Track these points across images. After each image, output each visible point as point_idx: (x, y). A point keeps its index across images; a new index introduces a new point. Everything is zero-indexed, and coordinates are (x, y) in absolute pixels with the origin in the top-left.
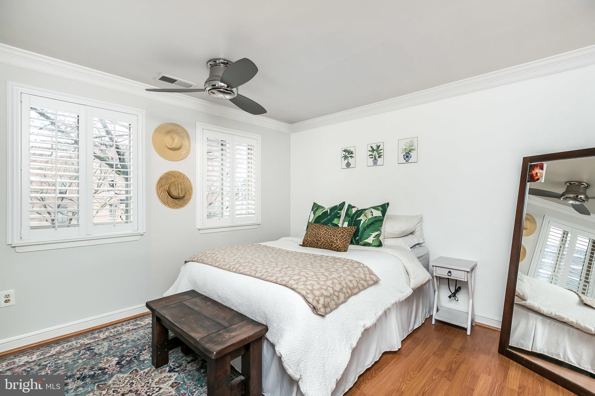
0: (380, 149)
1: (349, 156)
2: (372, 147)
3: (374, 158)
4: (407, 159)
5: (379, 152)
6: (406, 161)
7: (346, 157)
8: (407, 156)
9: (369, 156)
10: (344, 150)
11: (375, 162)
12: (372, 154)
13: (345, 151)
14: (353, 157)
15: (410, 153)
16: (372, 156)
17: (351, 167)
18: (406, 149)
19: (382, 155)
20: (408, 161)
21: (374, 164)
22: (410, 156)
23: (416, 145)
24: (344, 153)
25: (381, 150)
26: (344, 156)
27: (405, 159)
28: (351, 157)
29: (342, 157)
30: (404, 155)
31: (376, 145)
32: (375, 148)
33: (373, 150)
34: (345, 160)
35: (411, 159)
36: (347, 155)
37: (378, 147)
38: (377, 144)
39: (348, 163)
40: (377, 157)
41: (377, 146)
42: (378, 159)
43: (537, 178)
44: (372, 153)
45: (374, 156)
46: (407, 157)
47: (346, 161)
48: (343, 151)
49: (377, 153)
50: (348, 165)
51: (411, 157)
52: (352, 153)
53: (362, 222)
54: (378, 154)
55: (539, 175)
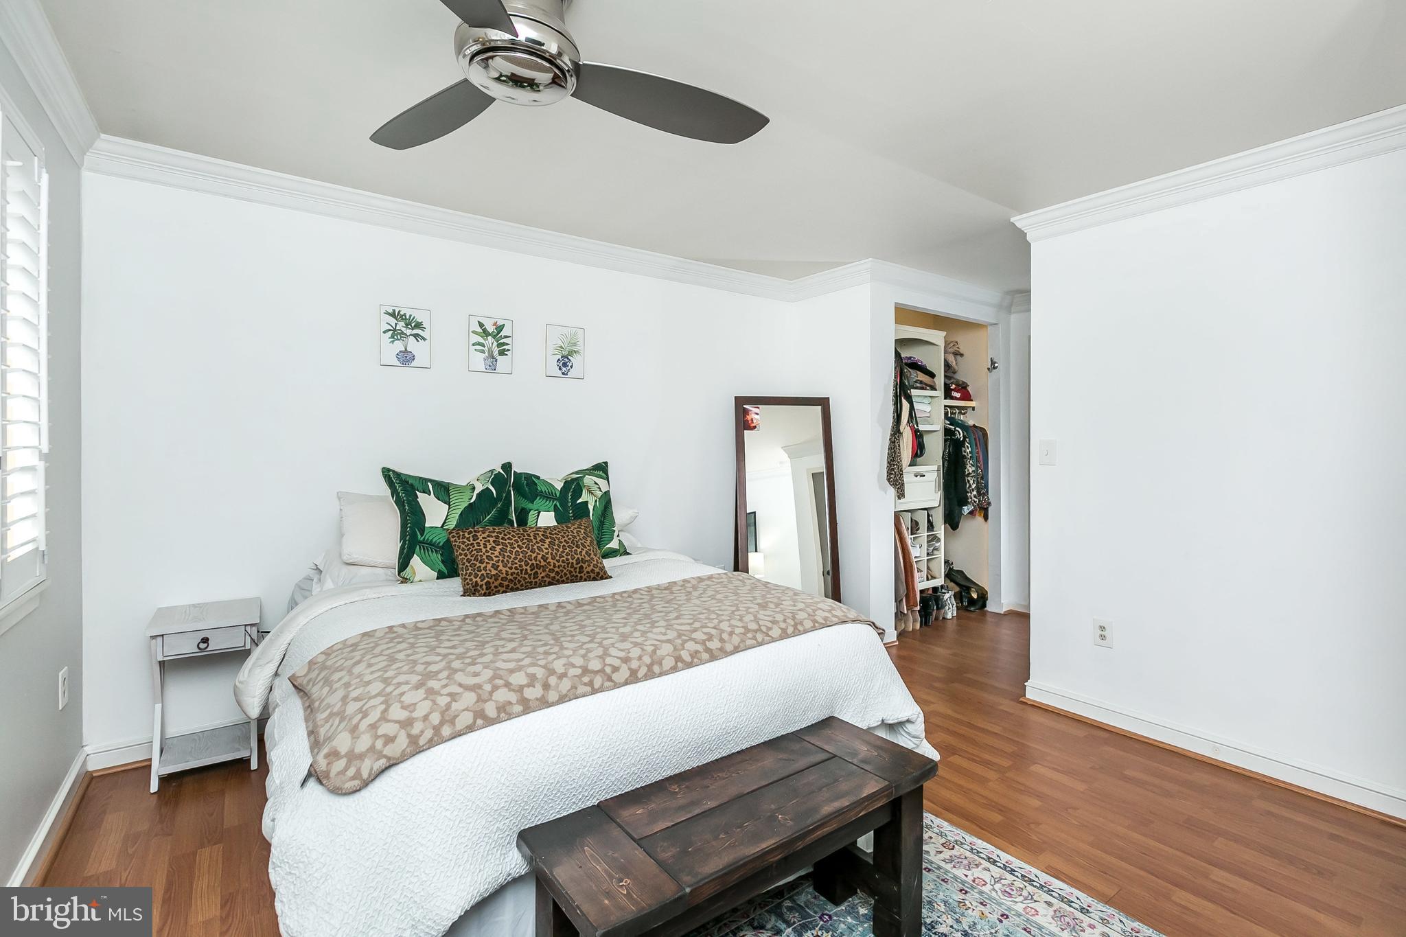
0: (503, 334)
1: (409, 332)
2: (481, 325)
3: (487, 354)
4: (565, 369)
5: (502, 341)
6: (563, 373)
7: (396, 334)
8: (565, 363)
9: (473, 345)
10: (391, 311)
11: (492, 365)
12: (483, 341)
13: (393, 315)
14: (424, 339)
15: (569, 357)
16: (483, 348)
17: (414, 364)
18: (562, 347)
19: (508, 350)
20: (567, 374)
21: (487, 367)
22: (571, 365)
23: (581, 343)
24: (393, 321)
25: (506, 337)
26: (390, 330)
27: (560, 369)
28: (416, 336)
29: (384, 332)
30: (559, 360)
31: (493, 321)
32: (491, 329)
33: (486, 333)
34: (393, 342)
35: (571, 370)
36: (403, 329)
37: (500, 328)
38: (496, 320)
39: (406, 351)
40: (496, 353)
41: (495, 324)
42: (499, 358)
43: (753, 425)
44: (481, 340)
45: (486, 347)
46: (565, 365)
47: (399, 346)
48: (388, 313)
49: (495, 344)
50: (406, 358)
51: (571, 367)
52: (419, 326)
53: (591, 507)
54: (499, 345)
55: (755, 421)
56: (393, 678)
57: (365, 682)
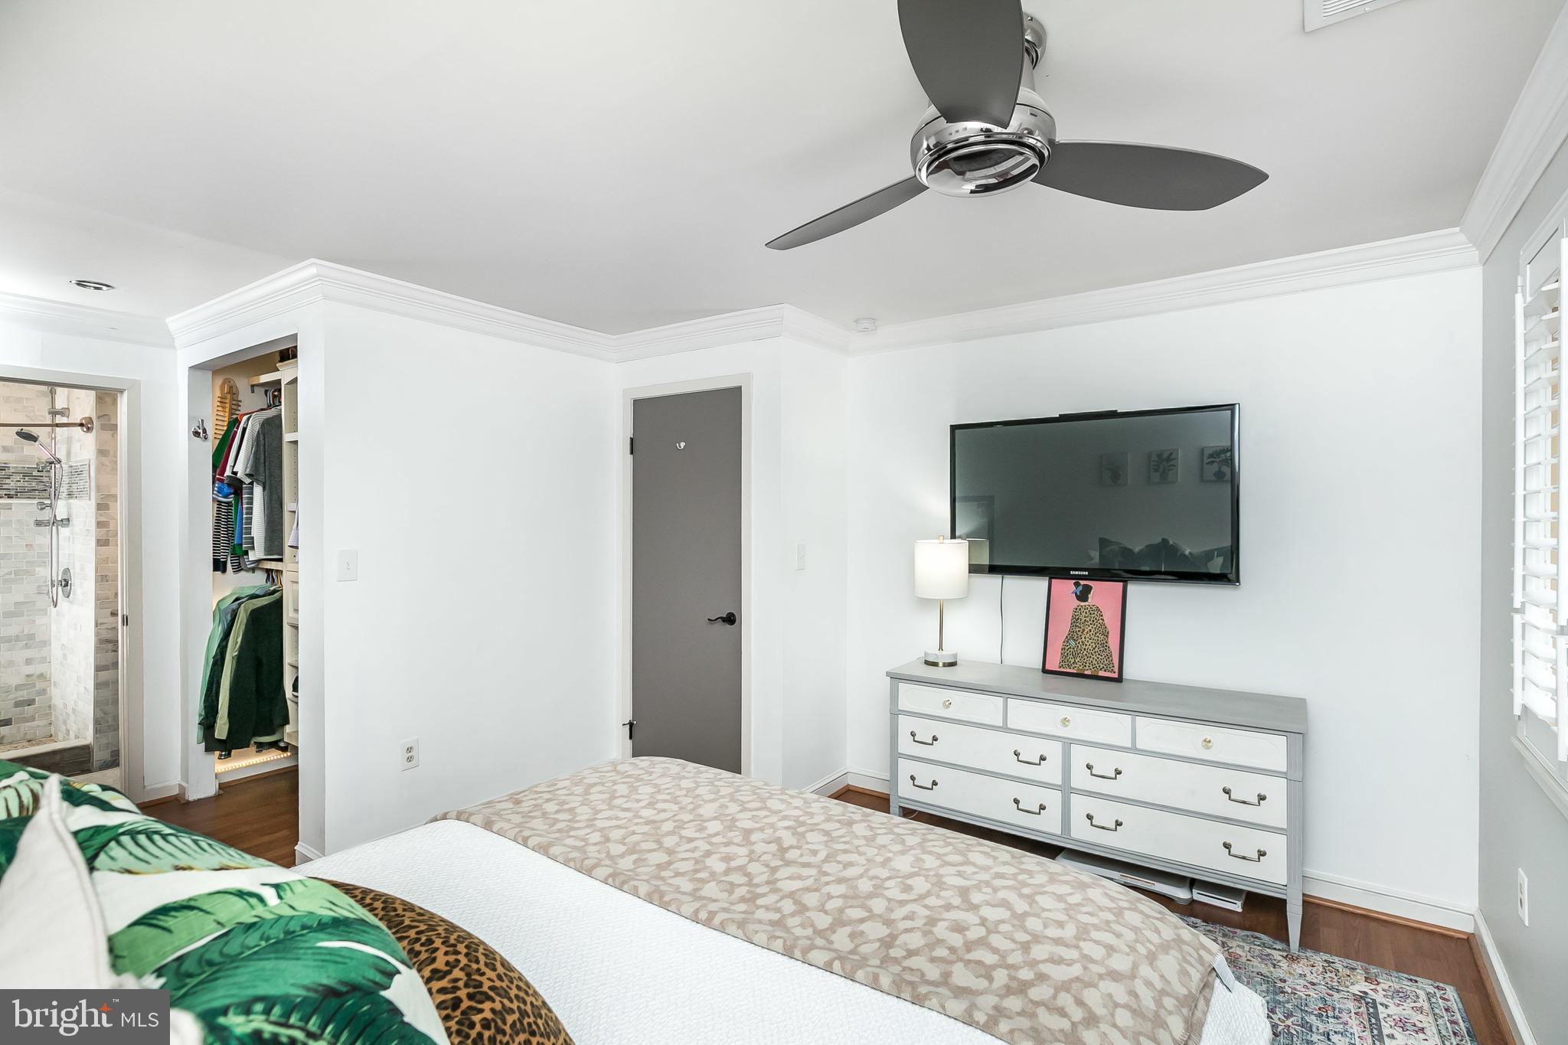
56: (1110, 910)
57: (1136, 934)
